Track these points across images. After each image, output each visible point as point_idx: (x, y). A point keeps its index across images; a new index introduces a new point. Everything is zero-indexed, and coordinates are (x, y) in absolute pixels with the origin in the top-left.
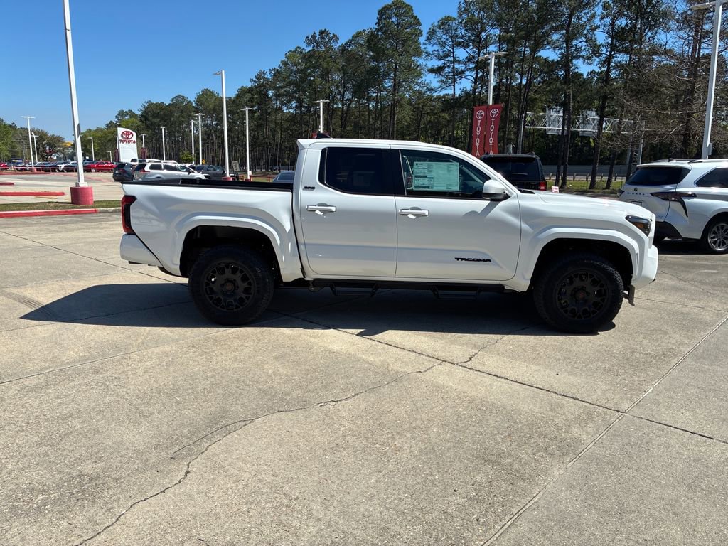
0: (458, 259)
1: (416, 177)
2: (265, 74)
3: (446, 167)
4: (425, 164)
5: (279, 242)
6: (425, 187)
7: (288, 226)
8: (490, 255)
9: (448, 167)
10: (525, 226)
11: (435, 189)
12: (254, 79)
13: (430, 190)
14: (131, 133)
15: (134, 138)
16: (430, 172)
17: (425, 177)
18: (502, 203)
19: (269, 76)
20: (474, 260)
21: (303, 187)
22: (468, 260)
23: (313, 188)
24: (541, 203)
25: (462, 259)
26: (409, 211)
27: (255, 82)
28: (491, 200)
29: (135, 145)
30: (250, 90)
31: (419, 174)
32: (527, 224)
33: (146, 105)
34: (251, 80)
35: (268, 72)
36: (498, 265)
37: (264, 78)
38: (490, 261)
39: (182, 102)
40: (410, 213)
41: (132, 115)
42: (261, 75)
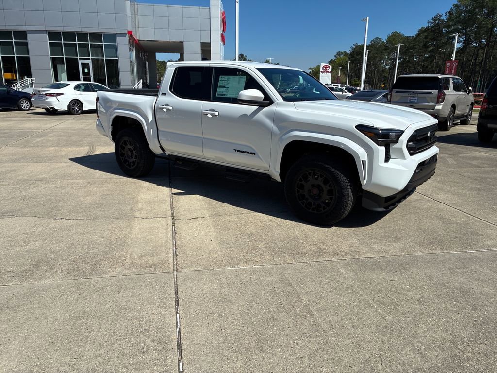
0: (236, 150)
1: (220, 87)
2: (440, 16)
3: (238, 80)
4: (226, 77)
5: (146, 128)
6: (222, 95)
7: (151, 118)
8: (256, 150)
9: (239, 80)
10: (275, 128)
11: (229, 96)
12: (431, 21)
13: (226, 96)
14: (329, 67)
15: (330, 70)
16: (228, 83)
17: (224, 87)
18: (266, 109)
19: (444, 18)
20: (245, 152)
21: (161, 93)
22: (241, 151)
23: (165, 94)
24: (293, 109)
25: (238, 151)
26: (209, 112)
27: (432, 23)
28: (260, 106)
29: (330, 74)
30: (427, 29)
31: (221, 85)
32: (277, 127)
33: (354, 47)
34: (429, 22)
35: (444, 15)
36: (260, 158)
37: (439, 20)
38: (254, 154)
39: (378, 43)
40: (209, 113)
41: (345, 54)
42: (437, 17)
